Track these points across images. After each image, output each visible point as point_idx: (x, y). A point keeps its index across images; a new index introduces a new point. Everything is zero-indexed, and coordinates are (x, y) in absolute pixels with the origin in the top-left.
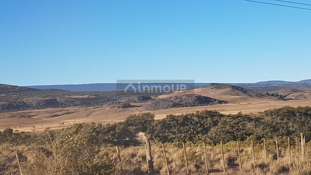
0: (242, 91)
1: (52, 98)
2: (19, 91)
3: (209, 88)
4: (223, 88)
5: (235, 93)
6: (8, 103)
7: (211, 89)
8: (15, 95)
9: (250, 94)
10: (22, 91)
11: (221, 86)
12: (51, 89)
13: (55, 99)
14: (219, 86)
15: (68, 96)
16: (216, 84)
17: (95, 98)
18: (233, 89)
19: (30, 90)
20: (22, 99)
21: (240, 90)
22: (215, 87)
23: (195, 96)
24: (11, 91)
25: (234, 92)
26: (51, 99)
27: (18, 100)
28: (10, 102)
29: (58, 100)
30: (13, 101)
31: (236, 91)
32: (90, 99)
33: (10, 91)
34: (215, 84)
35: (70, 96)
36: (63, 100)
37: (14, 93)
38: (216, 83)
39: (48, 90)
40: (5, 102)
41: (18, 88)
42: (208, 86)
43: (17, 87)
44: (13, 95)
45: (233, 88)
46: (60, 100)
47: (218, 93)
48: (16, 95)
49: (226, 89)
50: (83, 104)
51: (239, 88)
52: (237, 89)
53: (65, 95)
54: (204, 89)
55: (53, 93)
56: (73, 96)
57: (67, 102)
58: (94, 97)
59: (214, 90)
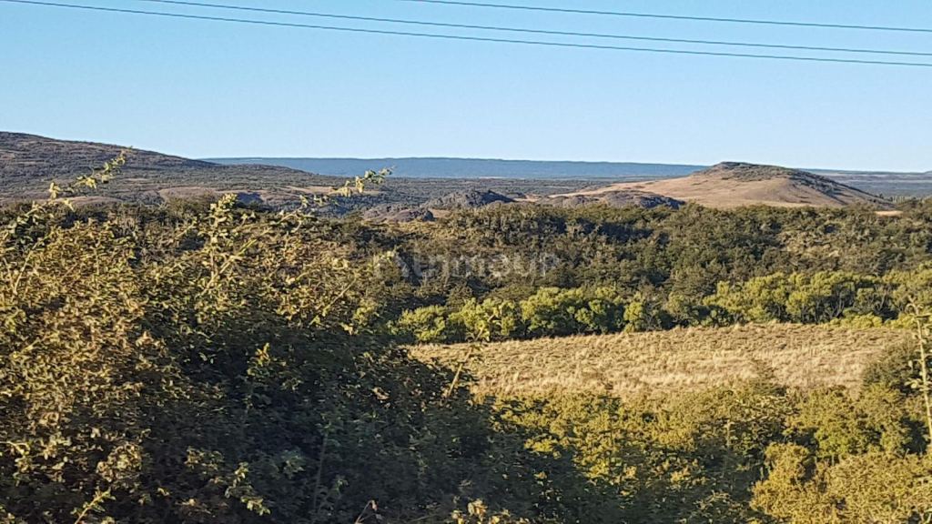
0: (820, 188)
1: (245, 191)
2: (157, 167)
3: (717, 177)
4: (760, 177)
5: (797, 196)
6: (115, 200)
7: (723, 179)
8: (141, 177)
9: (845, 201)
10: (164, 168)
11: (755, 171)
12: (256, 166)
13: (255, 194)
14: (751, 170)
15: (299, 186)
16: (741, 165)
17: (379, 197)
18: (793, 182)
19: (191, 166)
20: (155, 190)
21: (818, 185)
22: (737, 175)
23: (642, 198)
24: (136, 165)
25: (794, 190)
26: (242, 193)
27: (146, 193)
28: (120, 198)
29: (262, 198)
30: (128, 195)
31: (804, 188)
32: (363, 199)
33: (132, 165)
34: (738, 164)
35: (303, 186)
36: (278, 197)
37: (140, 172)
38: (743, 163)
39: (245, 167)
40: (106, 195)
41: (158, 157)
42: (716, 171)
43: (154, 154)
44: (136, 177)
45: (794, 179)
46: (269, 197)
47: (743, 192)
48: (146, 177)
49: (771, 182)
50: (338, 213)
51: (813, 181)
52: (808, 183)
53: (289, 184)
54: (702, 178)
55: (255, 177)
56: (312, 187)
57: (288, 204)
58: (378, 192)
59: (733, 182)
